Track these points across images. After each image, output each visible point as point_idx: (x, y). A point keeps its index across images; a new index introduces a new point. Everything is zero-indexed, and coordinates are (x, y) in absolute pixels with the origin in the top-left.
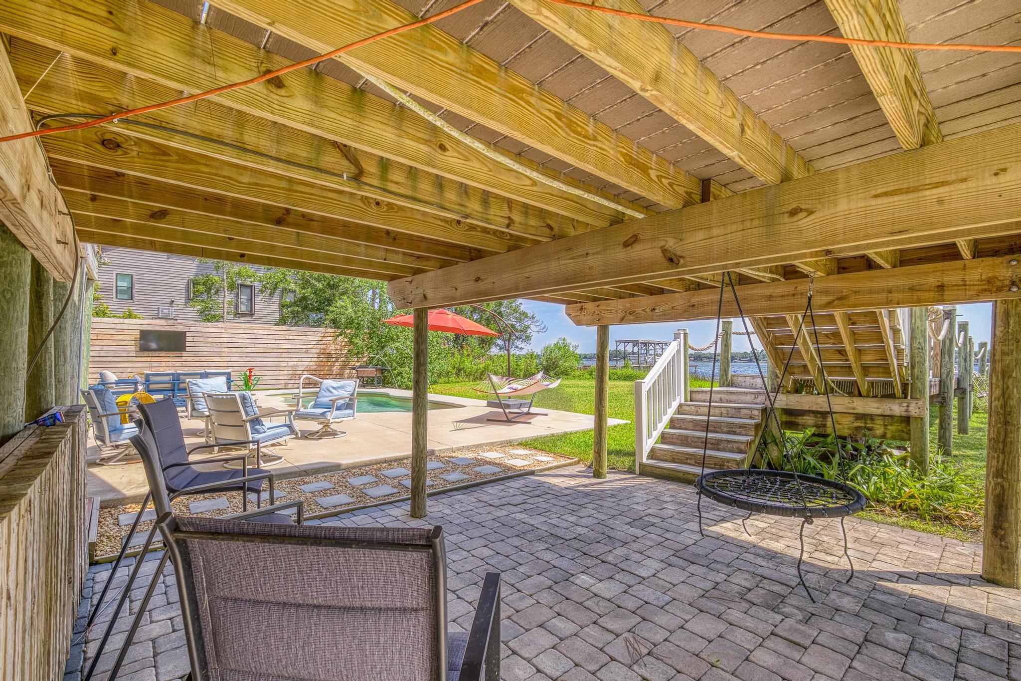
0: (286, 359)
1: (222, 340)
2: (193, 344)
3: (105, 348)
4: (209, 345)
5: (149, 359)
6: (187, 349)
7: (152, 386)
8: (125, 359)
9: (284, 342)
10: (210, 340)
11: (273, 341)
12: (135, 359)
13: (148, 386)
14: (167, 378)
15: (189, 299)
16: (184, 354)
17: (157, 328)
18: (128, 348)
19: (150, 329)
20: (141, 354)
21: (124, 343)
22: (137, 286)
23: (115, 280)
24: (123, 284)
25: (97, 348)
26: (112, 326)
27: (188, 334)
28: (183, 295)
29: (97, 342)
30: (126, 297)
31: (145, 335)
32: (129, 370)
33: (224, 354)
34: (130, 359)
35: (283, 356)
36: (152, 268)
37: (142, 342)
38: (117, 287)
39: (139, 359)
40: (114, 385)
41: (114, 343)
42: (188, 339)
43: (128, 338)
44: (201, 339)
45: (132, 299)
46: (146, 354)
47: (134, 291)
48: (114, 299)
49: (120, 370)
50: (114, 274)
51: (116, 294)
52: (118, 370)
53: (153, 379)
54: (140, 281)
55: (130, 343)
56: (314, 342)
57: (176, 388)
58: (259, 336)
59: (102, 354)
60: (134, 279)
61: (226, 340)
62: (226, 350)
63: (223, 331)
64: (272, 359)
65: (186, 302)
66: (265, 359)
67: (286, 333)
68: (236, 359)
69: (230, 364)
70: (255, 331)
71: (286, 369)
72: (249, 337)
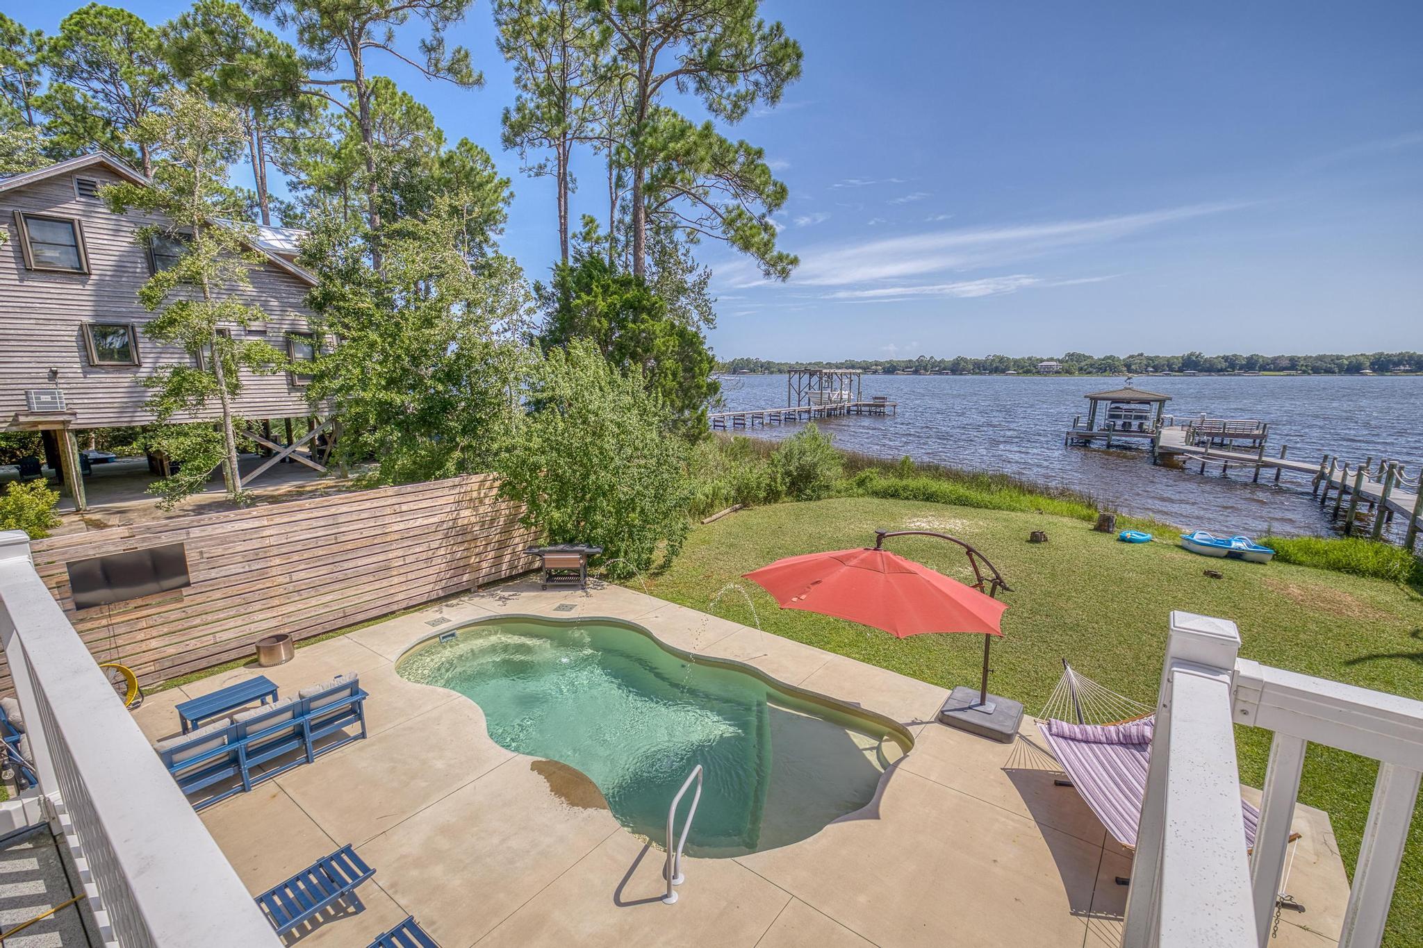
1: (266, 542)
2: (202, 566)
4: (238, 558)
5: (104, 621)
6: (193, 578)
9: (394, 518)
10: (239, 547)
11: (371, 523)
15: (91, 367)
16: (187, 591)
17: (109, 549)
20: (83, 614)
27: (188, 547)
28: (74, 357)
33: (275, 571)
35: (394, 546)
42: (190, 556)
44: (219, 551)
57: (242, 756)
58: (343, 519)
61: (273, 541)
62: (277, 561)
63: (266, 523)
64: (375, 559)
65: (85, 373)
66: (360, 562)
67: (394, 500)
68: (302, 575)
69: (291, 587)
70: (333, 510)
71: (402, 571)
72: (323, 524)
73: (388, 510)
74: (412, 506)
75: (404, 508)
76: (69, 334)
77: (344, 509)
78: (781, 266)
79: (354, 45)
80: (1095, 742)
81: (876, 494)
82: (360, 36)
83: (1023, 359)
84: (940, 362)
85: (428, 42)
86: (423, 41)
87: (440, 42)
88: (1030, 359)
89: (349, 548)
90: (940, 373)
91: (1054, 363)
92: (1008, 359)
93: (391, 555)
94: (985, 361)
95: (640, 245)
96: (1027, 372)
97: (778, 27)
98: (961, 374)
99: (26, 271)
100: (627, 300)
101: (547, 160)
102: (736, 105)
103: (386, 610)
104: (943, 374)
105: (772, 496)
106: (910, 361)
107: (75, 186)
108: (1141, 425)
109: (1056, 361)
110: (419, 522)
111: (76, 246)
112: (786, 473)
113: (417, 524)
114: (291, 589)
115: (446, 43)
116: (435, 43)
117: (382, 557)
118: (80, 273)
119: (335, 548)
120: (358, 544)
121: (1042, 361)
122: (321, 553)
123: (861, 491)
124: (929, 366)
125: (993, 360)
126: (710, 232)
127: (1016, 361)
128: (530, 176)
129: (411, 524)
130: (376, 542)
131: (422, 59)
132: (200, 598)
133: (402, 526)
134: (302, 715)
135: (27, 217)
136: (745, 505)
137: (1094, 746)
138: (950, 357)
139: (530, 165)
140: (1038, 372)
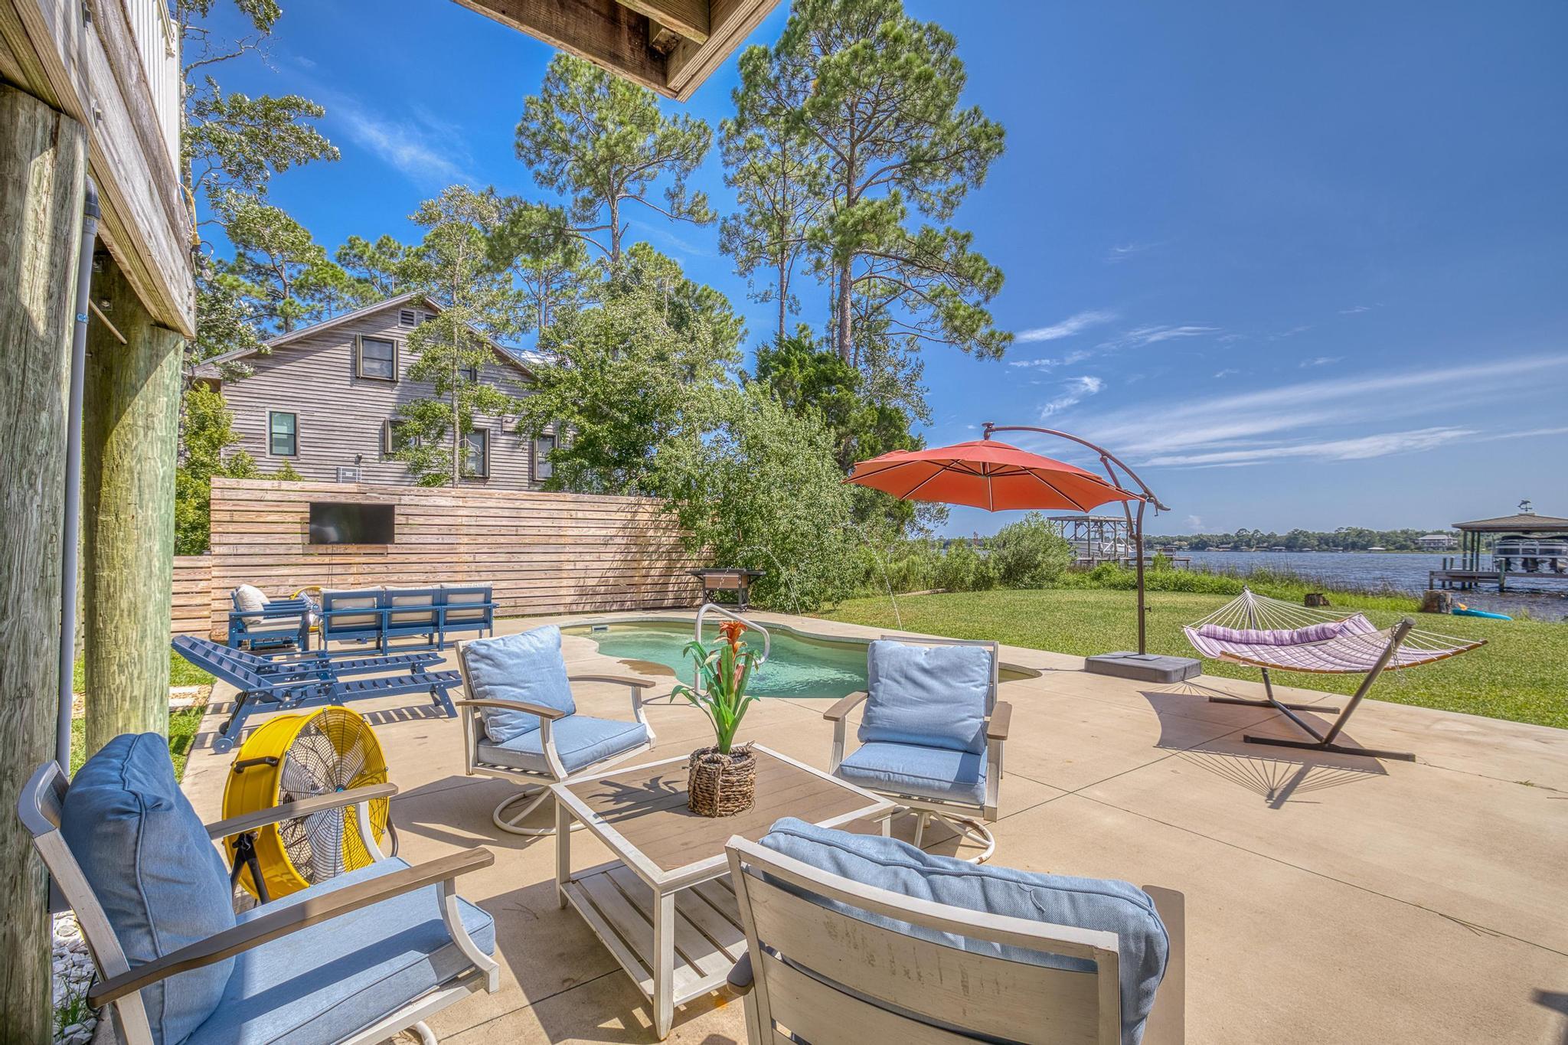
0: (572, 557)
1: (459, 521)
2: (406, 531)
3: (246, 539)
4: (435, 530)
5: (327, 560)
6: (397, 539)
7: (337, 621)
8: (284, 560)
9: (569, 523)
10: (437, 521)
11: (549, 523)
12: (302, 560)
13: (329, 620)
14: (366, 603)
15: (385, 454)
16: (391, 548)
17: (342, 499)
18: (289, 539)
19: (329, 500)
20: (313, 549)
21: (280, 528)
22: (303, 433)
23: (268, 425)
24: (282, 429)
25: (232, 539)
26: (258, 495)
27: (397, 511)
28: (375, 446)
29: (231, 528)
30: (286, 450)
31: (320, 512)
32: (291, 581)
33: (462, 549)
34: (293, 560)
35: (567, 549)
36: (325, 402)
37: (314, 526)
38: (271, 434)
39: (309, 560)
40: (260, 618)
41: (263, 528)
42: (398, 519)
43: (289, 518)
44: (421, 520)
45: (295, 455)
46: (322, 549)
47: (299, 440)
48: (268, 456)
49: (275, 581)
50: (267, 413)
51: (271, 446)
52: (270, 582)
53: (337, 604)
54: (308, 425)
55: (292, 527)
56: (619, 524)
57: (385, 624)
58: (524, 514)
59: (242, 550)
60: (299, 421)
61: (465, 521)
62: (465, 540)
63: (461, 504)
64: (548, 557)
65: (380, 459)
66: (536, 557)
67: (571, 506)
68: (484, 557)
69: (473, 567)
70: (517, 504)
71: (572, 576)
72: (507, 514)
73: (565, 514)
74: (588, 515)
75: (580, 515)
76: (375, 428)
77: (527, 505)
78: (995, 347)
79: (613, 197)
80: (1258, 644)
81: (1114, 586)
82: (618, 192)
83: (1395, 533)
84: (1269, 536)
85: (671, 190)
86: (668, 189)
87: (681, 188)
88: (1403, 532)
89: (527, 541)
90: (1270, 549)
91: (1445, 537)
92: (1371, 532)
93: (563, 557)
94: (1335, 535)
95: (845, 333)
96: (1402, 548)
97: (976, 112)
98: (1301, 551)
99: (357, 378)
100: (823, 372)
101: (771, 285)
102: (946, 201)
103: (552, 610)
104: (1271, 550)
105: (983, 583)
106: (1226, 536)
107: (399, 316)
108: (1553, 564)
109: (1447, 534)
110: (592, 532)
111: (392, 361)
112: (1000, 558)
113: (590, 533)
114: (473, 568)
115: (687, 189)
116: (677, 189)
117: (554, 557)
118: (392, 381)
119: (514, 539)
120: (536, 540)
121: (1424, 534)
122: (502, 541)
123: (1095, 584)
124: (1253, 542)
125: (1347, 534)
126: (930, 336)
127: (1382, 536)
128: (756, 302)
129: (584, 532)
130: (551, 541)
131: (666, 205)
132: (400, 558)
133: (576, 532)
134: (441, 604)
135: (364, 339)
136: (949, 589)
137: (1257, 647)
138: (1282, 533)
139: (757, 292)
140: (1420, 549)
